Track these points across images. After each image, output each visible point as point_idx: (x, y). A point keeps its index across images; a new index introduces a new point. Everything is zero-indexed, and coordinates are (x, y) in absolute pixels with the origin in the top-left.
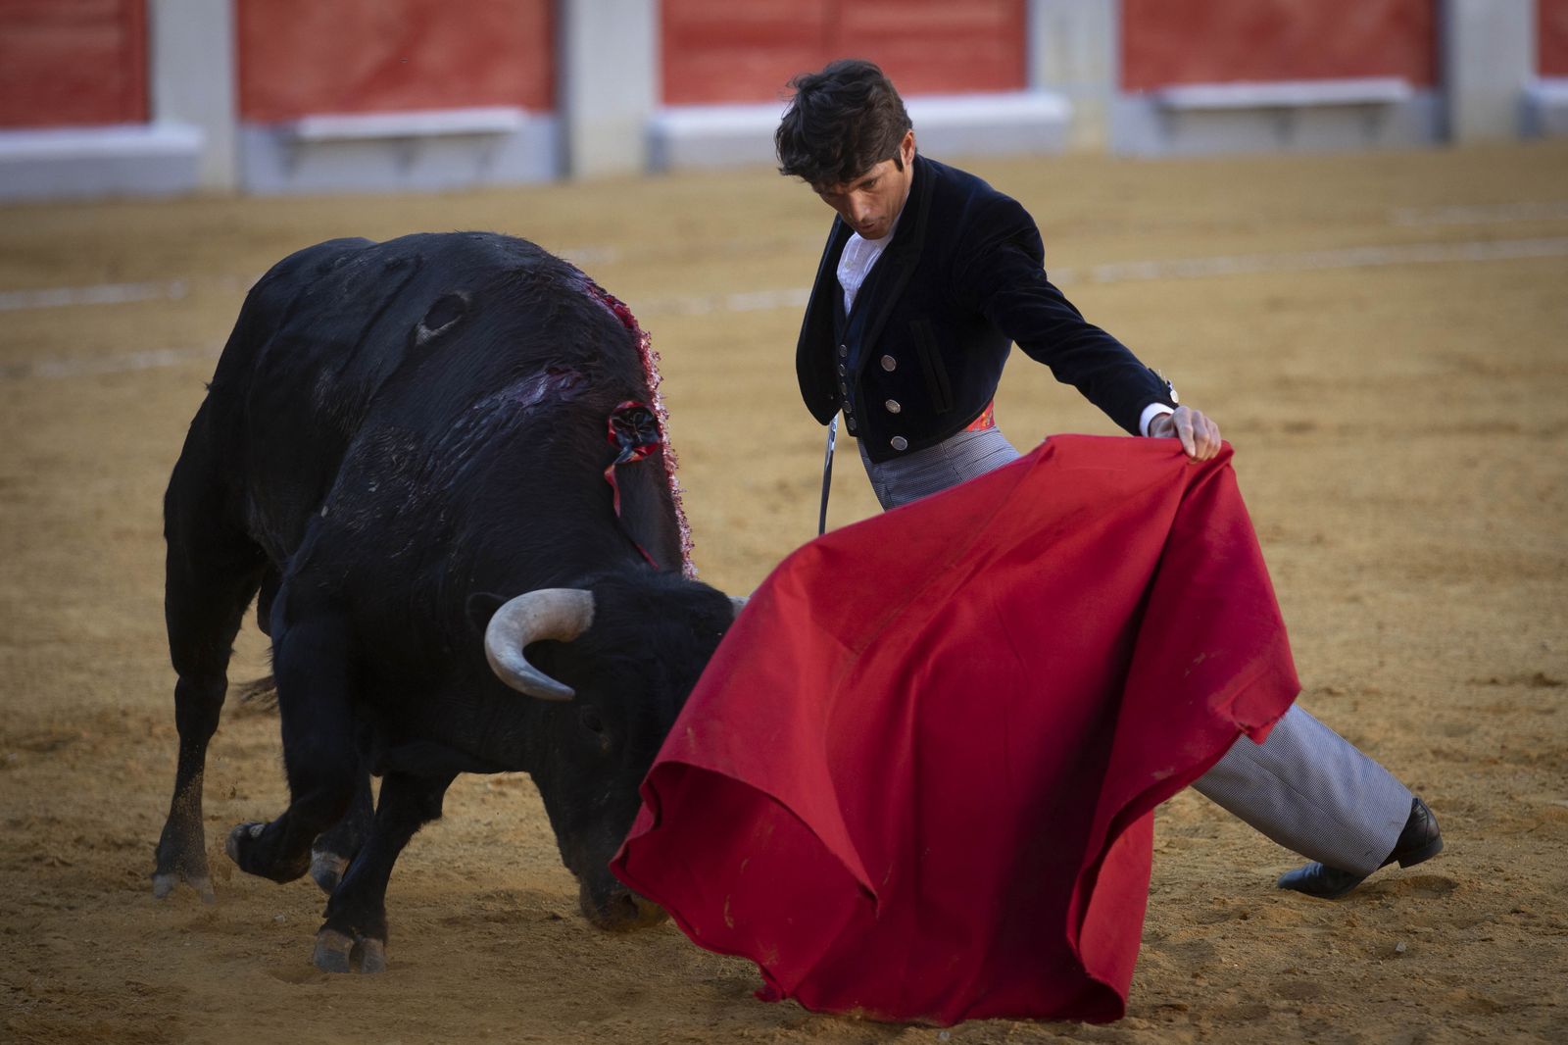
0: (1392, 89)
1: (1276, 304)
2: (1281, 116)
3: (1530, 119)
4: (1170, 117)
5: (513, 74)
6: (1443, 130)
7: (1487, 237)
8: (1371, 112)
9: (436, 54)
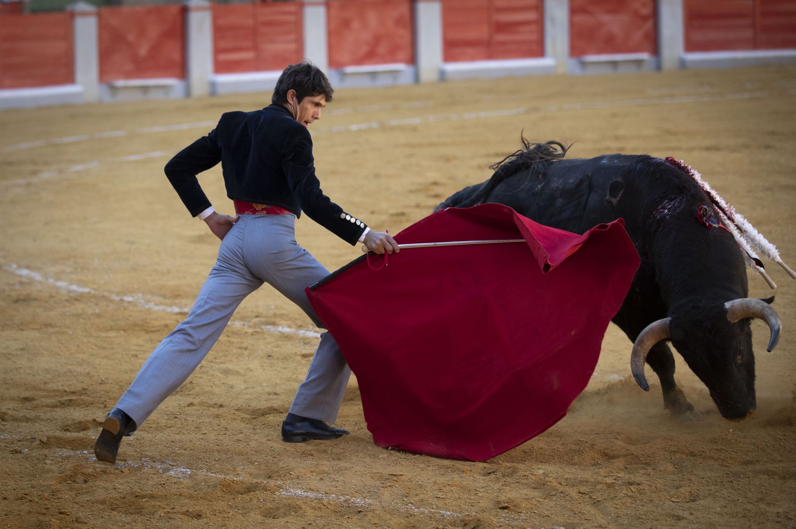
0: (645, 56)
1: (614, 115)
2: (614, 64)
3: (683, 64)
4: (583, 64)
5: (403, 54)
6: (659, 67)
7: (671, 96)
8: (639, 62)
9: (382, 49)
